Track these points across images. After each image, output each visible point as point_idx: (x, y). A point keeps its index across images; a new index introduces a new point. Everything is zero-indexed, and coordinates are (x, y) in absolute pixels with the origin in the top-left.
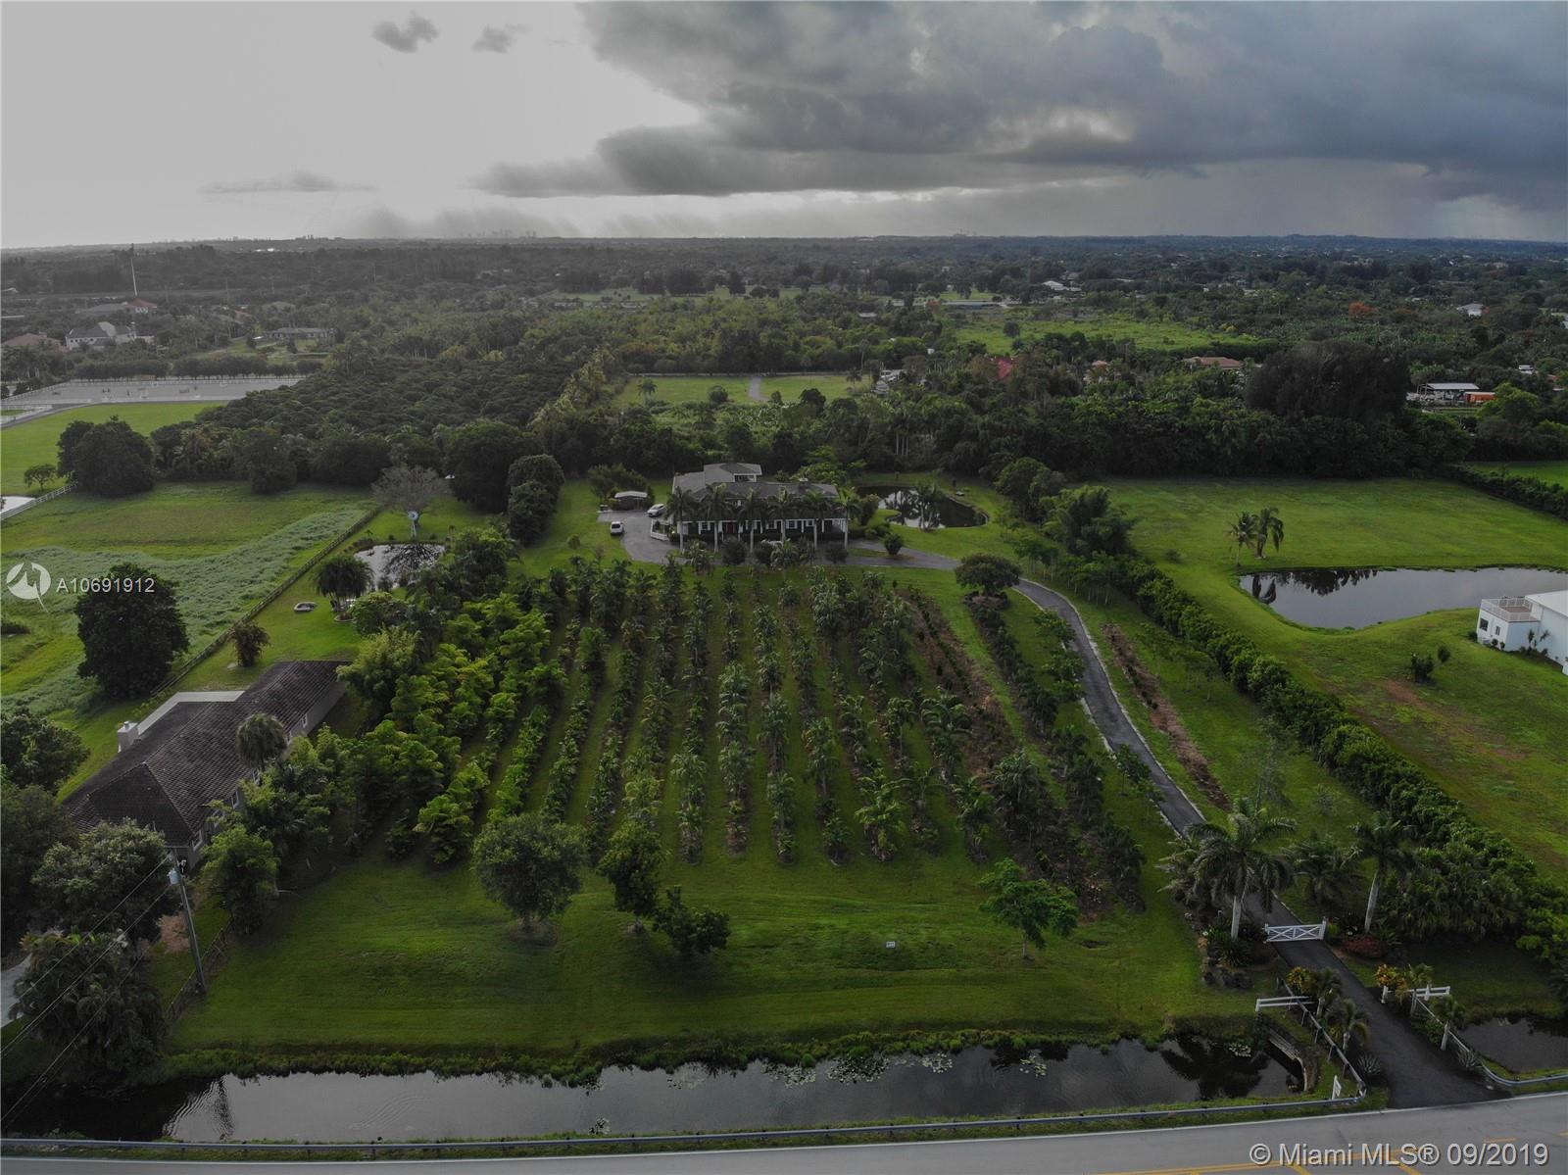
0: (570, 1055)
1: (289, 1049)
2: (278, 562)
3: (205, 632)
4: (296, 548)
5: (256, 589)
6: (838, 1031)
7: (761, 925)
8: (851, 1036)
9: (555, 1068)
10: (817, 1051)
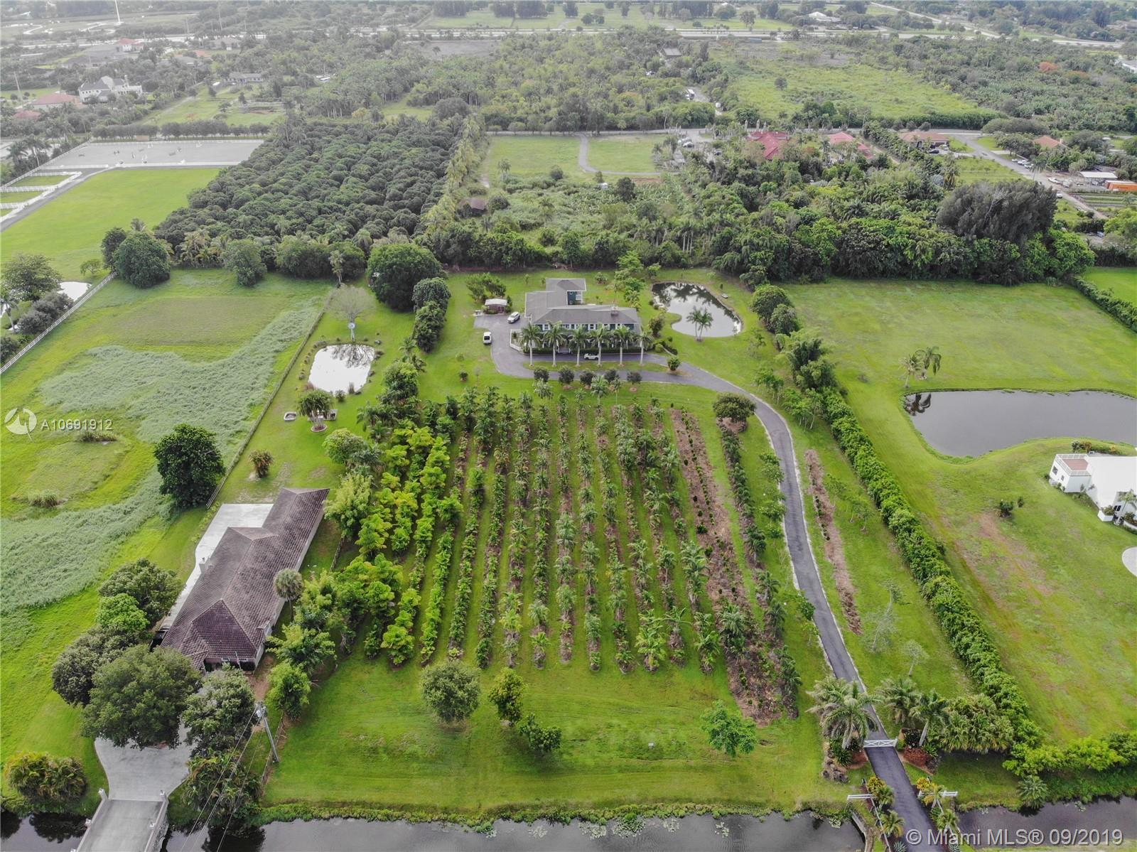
0: (476, 813)
1: (329, 804)
2: (266, 367)
3: (230, 442)
4: (277, 351)
5: (256, 396)
6: (620, 803)
7: (579, 722)
8: (626, 807)
9: (469, 822)
10: (608, 815)
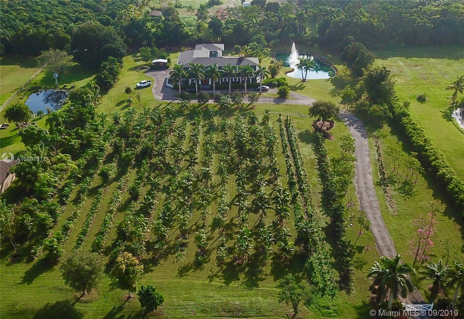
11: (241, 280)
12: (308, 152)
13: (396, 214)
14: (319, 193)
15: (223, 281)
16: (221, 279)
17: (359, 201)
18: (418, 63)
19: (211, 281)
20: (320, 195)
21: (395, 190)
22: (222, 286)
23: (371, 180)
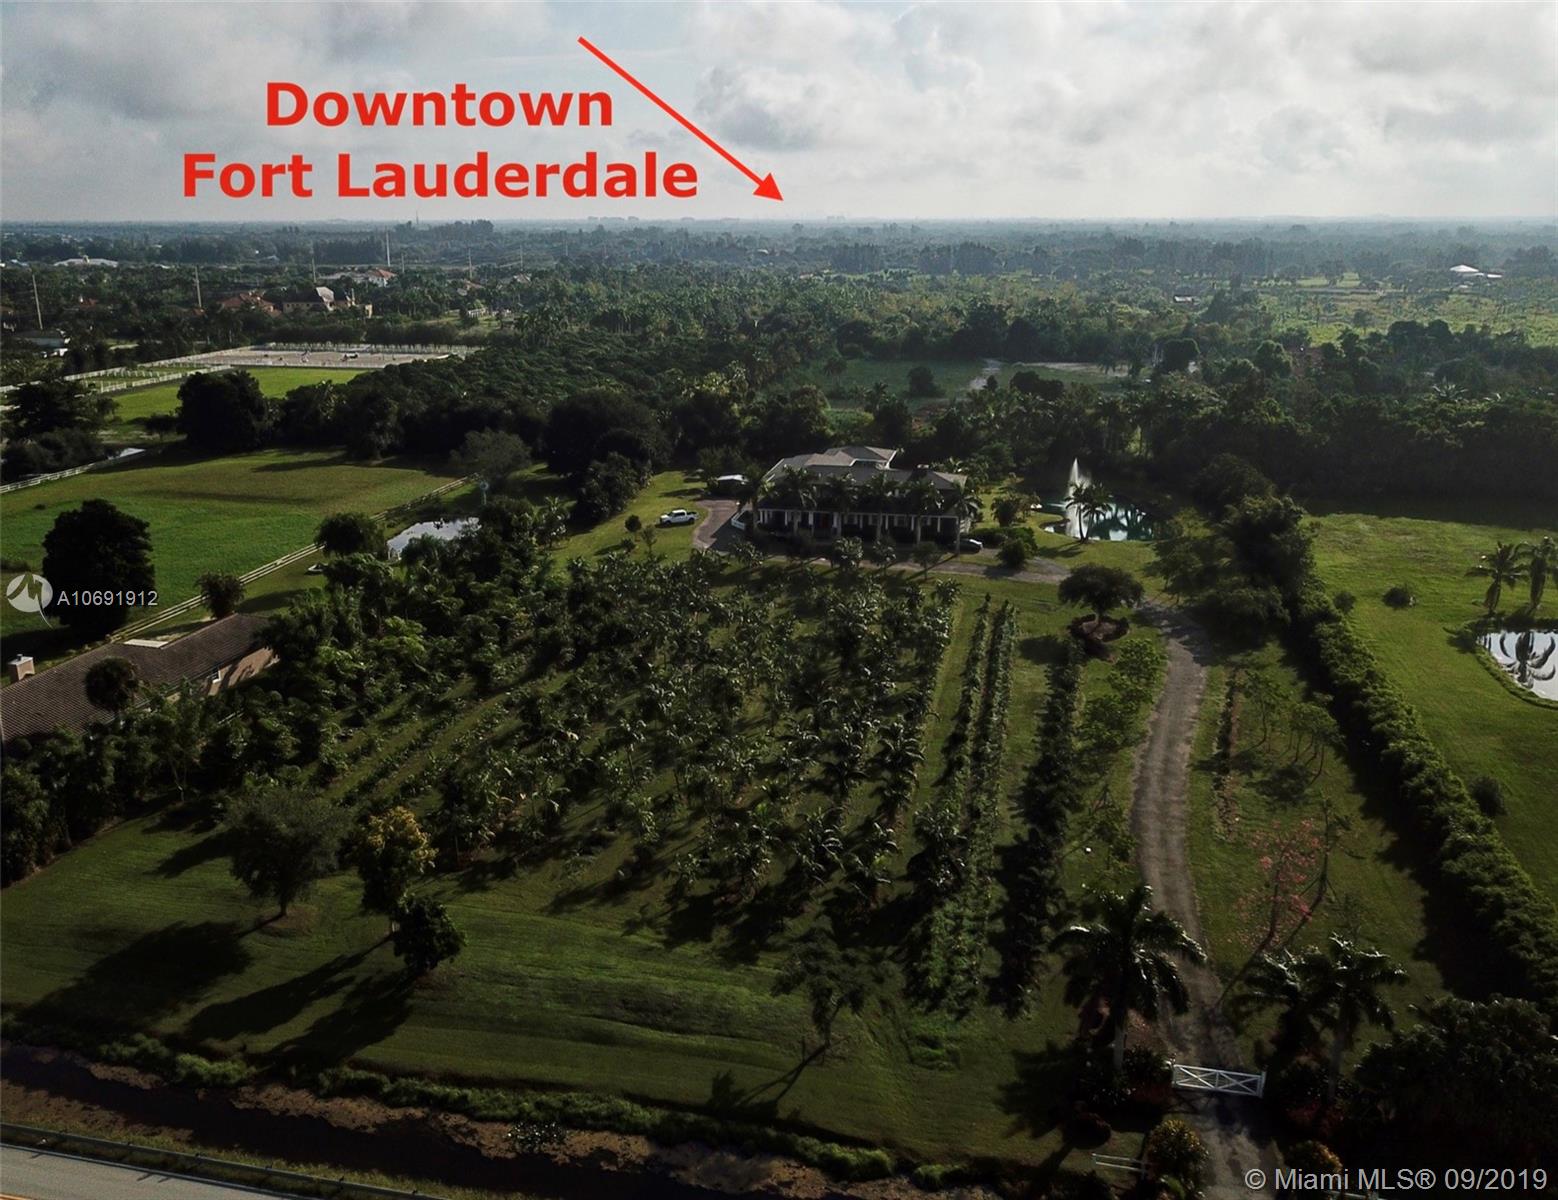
11: (715, 941)
12: (1030, 680)
13: (1231, 839)
14: (1025, 768)
15: (664, 937)
16: (659, 933)
17: (1133, 800)
18: (1410, 529)
19: (628, 933)
20: (1025, 774)
21: (1248, 785)
22: (651, 949)
23: (1187, 756)
